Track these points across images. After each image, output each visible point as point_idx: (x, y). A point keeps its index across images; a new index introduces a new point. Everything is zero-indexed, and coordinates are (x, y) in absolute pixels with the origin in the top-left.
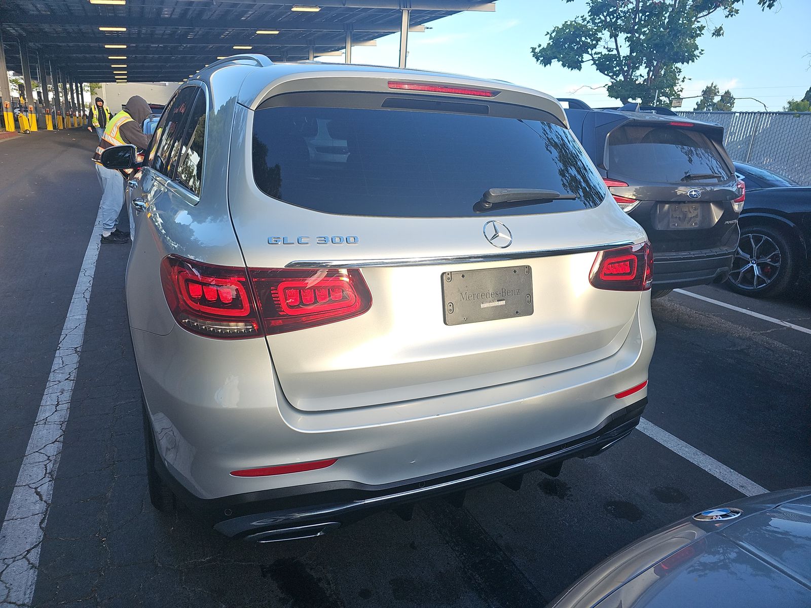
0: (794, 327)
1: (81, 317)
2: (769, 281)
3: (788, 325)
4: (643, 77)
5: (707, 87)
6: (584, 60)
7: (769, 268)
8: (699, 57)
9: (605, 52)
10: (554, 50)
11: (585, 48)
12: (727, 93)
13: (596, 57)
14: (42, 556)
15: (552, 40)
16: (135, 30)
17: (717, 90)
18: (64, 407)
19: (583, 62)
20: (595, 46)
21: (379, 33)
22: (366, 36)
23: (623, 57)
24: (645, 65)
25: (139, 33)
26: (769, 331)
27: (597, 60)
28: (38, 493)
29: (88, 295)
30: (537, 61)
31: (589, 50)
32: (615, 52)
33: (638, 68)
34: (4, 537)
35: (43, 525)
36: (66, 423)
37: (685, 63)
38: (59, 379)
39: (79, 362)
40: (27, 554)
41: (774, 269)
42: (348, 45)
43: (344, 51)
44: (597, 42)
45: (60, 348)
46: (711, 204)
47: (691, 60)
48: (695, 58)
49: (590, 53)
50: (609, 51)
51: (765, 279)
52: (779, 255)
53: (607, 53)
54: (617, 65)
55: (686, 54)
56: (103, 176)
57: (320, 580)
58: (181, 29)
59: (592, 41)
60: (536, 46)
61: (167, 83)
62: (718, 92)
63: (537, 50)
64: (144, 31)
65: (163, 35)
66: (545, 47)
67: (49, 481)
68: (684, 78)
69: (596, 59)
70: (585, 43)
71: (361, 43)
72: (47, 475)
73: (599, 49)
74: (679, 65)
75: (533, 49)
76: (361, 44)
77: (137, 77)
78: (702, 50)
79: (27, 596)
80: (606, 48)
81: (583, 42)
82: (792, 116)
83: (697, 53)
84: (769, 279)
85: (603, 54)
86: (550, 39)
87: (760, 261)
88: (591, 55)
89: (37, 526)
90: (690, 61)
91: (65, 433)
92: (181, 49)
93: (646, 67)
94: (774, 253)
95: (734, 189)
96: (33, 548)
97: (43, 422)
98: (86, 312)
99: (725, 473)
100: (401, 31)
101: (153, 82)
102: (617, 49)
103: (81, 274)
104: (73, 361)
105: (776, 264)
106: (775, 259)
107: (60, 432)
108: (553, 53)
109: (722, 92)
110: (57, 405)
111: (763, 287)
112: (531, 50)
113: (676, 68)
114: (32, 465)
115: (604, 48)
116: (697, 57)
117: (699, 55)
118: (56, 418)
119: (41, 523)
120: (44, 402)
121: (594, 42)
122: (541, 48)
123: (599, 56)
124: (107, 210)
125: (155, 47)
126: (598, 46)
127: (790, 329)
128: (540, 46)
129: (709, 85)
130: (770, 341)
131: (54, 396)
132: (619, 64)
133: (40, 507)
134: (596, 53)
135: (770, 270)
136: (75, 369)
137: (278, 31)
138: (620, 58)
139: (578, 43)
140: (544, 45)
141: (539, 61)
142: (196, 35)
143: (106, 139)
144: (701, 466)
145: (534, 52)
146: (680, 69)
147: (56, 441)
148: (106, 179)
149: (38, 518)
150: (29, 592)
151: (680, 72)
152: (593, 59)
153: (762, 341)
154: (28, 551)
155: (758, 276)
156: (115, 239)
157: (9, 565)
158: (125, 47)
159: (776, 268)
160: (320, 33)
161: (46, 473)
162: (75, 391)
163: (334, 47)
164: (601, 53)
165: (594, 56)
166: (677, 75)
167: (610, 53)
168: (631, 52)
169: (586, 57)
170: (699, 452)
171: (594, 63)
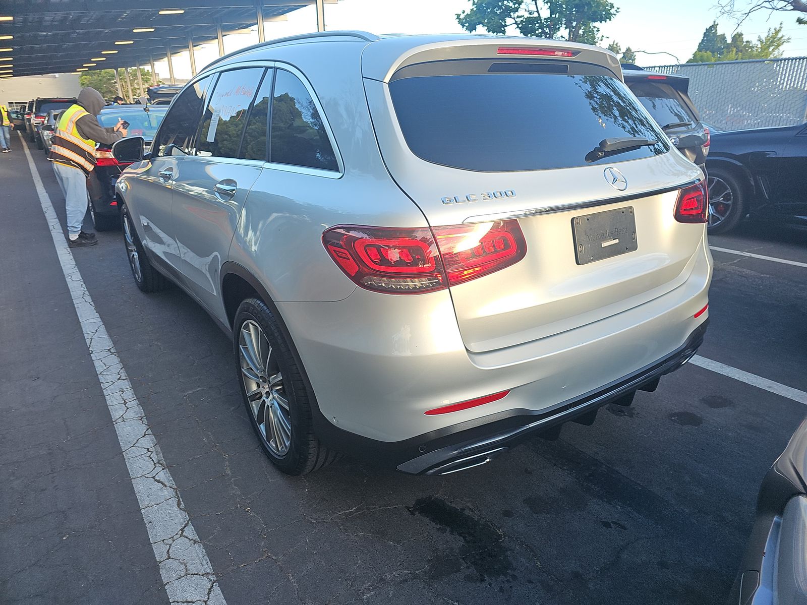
0: (753, 255)
1: (95, 321)
2: (723, 218)
3: (748, 254)
4: (564, 38)
5: (610, 45)
6: (507, 24)
7: (721, 206)
8: (615, 14)
9: (527, 15)
10: (479, 16)
11: (508, 12)
12: (628, 49)
13: (519, 20)
14: (197, 530)
15: (475, 6)
16: (20, 19)
17: (619, 48)
18: (133, 403)
19: (507, 26)
20: (516, 10)
21: (289, 7)
22: (276, 10)
23: (545, 19)
24: (565, 26)
25: (25, 21)
26: (735, 261)
27: (520, 24)
28: (158, 481)
29: (89, 299)
30: (463, 27)
31: (512, 14)
32: (536, 15)
33: (558, 29)
34: (150, 522)
35: (183, 506)
36: (145, 418)
37: (603, 22)
38: (111, 380)
39: (121, 361)
40: (182, 533)
41: (727, 206)
42: (260, 21)
43: (255, 27)
44: (519, 6)
45: (92, 351)
46: (686, 150)
47: (608, 18)
48: (612, 17)
49: (513, 17)
50: (530, 14)
51: (720, 217)
52: (730, 194)
53: (529, 16)
54: (540, 27)
55: (604, 13)
56: (64, 175)
57: (463, 509)
58: (73, 15)
59: (514, 4)
60: (460, 12)
61: (57, 75)
62: (620, 49)
63: (462, 17)
64: (31, 19)
65: (52, 21)
66: (469, 13)
67: (163, 469)
68: (603, 36)
69: (519, 22)
70: (507, 7)
71: (271, 18)
72: (157, 465)
73: (521, 12)
74: (597, 24)
75: (458, 16)
76: (271, 20)
77: (23, 71)
78: (618, 8)
79: (206, 566)
80: (528, 11)
81: (506, 6)
82: (706, 67)
83: (613, 11)
84: (724, 217)
85: (526, 17)
86: (473, 5)
87: (714, 201)
88: (514, 18)
89: (176, 508)
90: (608, 20)
91: (150, 426)
92: (74, 35)
93: (566, 28)
94: (726, 192)
95: (700, 135)
96: (185, 527)
97: (120, 420)
98: (97, 315)
99: (752, 379)
100: (317, 4)
101: (41, 74)
102: (538, 11)
103: (68, 280)
104: (114, 361)
105: (728, 202)
106: (727, 197)
107: (144, 427)
108: (478, 18)
109: (623, 50)
110: (125, 403)
111: (718, 224)
112: (456, 17)
113: (594, 27)
114: (135, 459)
115: (526, 11)
116: (613, 16)
117: (615, 13)
118: (131, 414)
119: (179, 505)
120: (110, 402)
121: (517, 5)
122: (465, 14)
123: (522, 19)
124: (73, 211)
125: (44, 36)
126: (519, 9)
127: (751, 257)
128: (464, 12)
129: (612, 43)
130: (740, 270)
131: (117, 395)
132: (542, 27)
133: (167, 493)
134: (518, 17)
135: (723, 209)
136: (121, 369)
137: (183, 10)
138: (541, 20)
139: (500, 7)
140: (468, 11)
141: (465, 27)
142: (89, 19)
143: (62, 136)
144: (730, 375)
145: (459, 19)
146: (598, 28)
147: (145, 435)
148: (68, 178)
149: (174, 501)
150: (204, 563)
151: (598, 31)
152: (516, 23)
153: (733, 270)
154: (182, 530)
155: (713, 215)
156: (83, 242)
157: (171, 544)
158: (11, 37)
159: (728, 206)
160: (227, 10)
161: (155, 464)
162: (135, 388)
163: (241, 24)
164: (523, 16)
165: (517, 20)
166: (596, 34)
167: (532, 16)
168: (552, 13)
169: (509, 21)
170: (724, 366)
171: (518, 27)
